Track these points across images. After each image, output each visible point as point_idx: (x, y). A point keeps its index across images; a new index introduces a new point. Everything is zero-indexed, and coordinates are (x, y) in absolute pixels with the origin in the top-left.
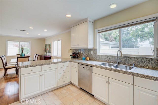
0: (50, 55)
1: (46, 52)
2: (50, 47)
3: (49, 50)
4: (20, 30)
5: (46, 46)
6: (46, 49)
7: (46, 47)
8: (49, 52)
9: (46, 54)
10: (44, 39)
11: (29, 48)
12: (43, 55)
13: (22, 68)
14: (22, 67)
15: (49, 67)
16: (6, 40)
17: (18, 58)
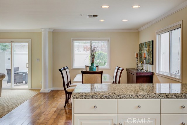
0: (151, 71)
1: (140, 62)
2: (151, 48)
3: (147, 57)
4: (88, 16)
5: (141, 46)
6: (141, 54)
7: (141, 50)
8: (149, 63)
9: (142, 66)
10: (138, 29)
11: (106, 54)
12: (134, 69)
13: (77, 98)
14: (77, 96)
15: (137, 105)
16: (72, 39)
17: (84, 75)
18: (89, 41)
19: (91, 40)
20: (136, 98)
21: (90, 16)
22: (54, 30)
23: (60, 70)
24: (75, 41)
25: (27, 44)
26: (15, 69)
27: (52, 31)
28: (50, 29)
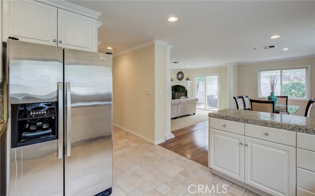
13: (212, 117)
14: (212, 115)
15: (265, 132)
16: (258, 70)
17: (253, 103)
18: (280, 71)
19: (282, 69)
20: (264, 126)
21: (266, 48)
22: (239, 64)
23: (234, 98)
24: (261, 72)
25: (217, 77)
26: (208, 96)
27: (237, 64)
28: (235, 63)
